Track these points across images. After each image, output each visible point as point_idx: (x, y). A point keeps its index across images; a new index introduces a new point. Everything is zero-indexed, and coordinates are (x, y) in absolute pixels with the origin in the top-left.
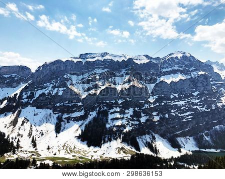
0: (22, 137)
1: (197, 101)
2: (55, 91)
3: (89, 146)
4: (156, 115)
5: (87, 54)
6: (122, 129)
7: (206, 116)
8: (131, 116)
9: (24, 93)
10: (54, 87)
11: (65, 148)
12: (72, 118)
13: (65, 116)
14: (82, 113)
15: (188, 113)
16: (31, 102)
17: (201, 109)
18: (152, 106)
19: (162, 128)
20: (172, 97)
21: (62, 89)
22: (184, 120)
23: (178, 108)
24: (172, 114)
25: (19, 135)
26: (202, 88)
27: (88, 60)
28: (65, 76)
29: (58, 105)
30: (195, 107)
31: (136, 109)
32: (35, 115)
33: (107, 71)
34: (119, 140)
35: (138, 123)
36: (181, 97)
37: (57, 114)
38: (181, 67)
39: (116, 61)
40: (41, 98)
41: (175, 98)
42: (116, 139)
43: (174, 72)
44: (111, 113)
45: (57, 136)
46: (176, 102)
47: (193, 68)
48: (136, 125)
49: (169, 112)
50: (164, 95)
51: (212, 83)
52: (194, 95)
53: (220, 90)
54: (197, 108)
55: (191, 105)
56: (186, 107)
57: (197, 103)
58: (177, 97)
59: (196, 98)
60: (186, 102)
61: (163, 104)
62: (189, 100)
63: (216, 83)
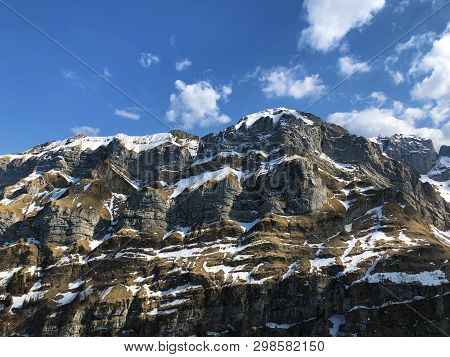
50: (140, 229)
51: (347, 192)
52: (244, 229)
53: (369, 212)
54: (221, 271)
55: (205, 263)
56: (184, 270)
57: (234, 256)
58: (183, 236)
59: (244, 238)
60: (202, 250)
61: (119, 255)
62: (213, 247)
63: (363, 190)
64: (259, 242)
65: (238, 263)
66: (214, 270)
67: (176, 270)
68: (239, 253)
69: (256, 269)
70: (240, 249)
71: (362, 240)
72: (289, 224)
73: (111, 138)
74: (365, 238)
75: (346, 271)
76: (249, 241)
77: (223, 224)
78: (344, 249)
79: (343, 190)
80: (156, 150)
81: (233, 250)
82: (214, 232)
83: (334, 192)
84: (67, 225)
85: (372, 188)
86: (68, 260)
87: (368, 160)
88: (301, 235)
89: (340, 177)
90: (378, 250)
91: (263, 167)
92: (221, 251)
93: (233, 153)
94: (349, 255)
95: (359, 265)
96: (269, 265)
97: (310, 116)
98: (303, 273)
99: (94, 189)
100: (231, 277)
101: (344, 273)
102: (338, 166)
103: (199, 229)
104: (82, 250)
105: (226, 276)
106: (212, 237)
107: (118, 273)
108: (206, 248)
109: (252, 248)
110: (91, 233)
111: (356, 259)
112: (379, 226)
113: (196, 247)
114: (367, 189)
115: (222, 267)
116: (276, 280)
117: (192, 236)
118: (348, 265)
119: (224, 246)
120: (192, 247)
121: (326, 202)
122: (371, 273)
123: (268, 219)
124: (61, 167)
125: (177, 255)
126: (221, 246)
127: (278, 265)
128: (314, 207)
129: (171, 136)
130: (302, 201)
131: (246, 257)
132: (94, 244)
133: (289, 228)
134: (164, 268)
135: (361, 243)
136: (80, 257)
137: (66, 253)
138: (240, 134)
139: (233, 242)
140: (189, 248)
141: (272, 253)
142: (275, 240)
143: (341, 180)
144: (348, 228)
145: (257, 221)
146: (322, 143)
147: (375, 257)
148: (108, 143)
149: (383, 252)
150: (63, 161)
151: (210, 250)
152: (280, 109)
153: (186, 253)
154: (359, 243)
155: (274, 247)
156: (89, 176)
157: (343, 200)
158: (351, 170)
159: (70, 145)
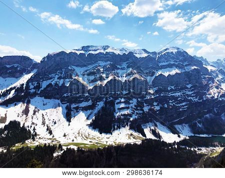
0: (36, 125)
1: (190, 93)
2: (61, 81)
3: (101, 133)
4: (156, 105)
5: (88, 47)
6: (128, 117)
7: (199, 106)
8: (135, 106)
9: (30, 84)
10: (60, 78)
11: (80, 135)
12: (80, 108)
13: (73, 106)
14: (90, 103)
15: (184, 104)
16: (39, 92)
17: (195, 99)
18: (153, 97)
19: (162, 116)
20: (169, 89)
21: (67, 80)
22: (181, 110)
23: (175, 98)
24: (170, 104)
25: (33, 123)
26: (195, 81)
27: (90, 52)
28: (70, 68)
29: (65, 95)
30: (190, 98)
31: (139, 99)
32: (44, 105)
33: (110, 64)
34: (128, 128)
35: (142, 112)
36: (177, 89)
37: (65, 103)
38: (177, 62)
39: (117, 54)
40: (49, 89)
41: (172, 90)
42: (124, 127)
43: (170, 66)
44: (118, 103)
45: (69, 125)
46: (173, 93)
47: (186, 63)
48: (140, 114)
49: (168, 103)
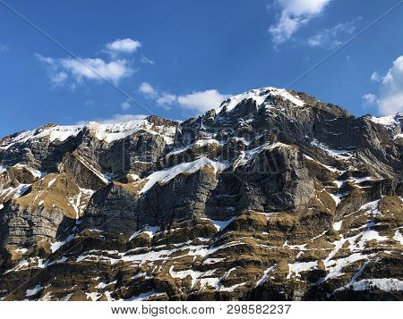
50: (105, 228)
51: (339, 184)
52: (218, 228)
53: (363, 207)
54: (189, 277)
55: (172, 267)
56: (148, 275)
57: (204, 259)
58: (151, 236)
59: (217, 239)
60: (170, 252)
61: (80, 259)
62: (183, 249)
63: (358, 181)
64: (233, 243)
65: (209, 267)
66: (181, 275)
67: (140, 275)
68: (210, 256)
69: (227, 275)
70: (212, 251)
71: (351, 240)
72: (268, 222)
73: (82, 127)
74: (355, 238)
75: (328, 276)
76: (222, 242)
77: (195, 222)
78: (330, 251)
79: (336, 182)
80: (128, 139)
81: (203, 253)
82: (184, 232)
83: (325, 185)
84: (27, 225)
85: (368, 178)
86: (26, 264)
87: (367, 145)
88: (281, 234)
89: (333, 166)
90: (368, 252)
91: (243, 156)
92: (190, 253)
93: (211, 141)
94: (334, 258)
95: (343, 270)
96: (242, 270)
97: (301, 95)
98: (278, 280)
99: (59, 185)
100: (199, 284)
101: (326, 279)
102: (332, 153)
103: (169, 229)
104: (41, 253)
105: (193, 283)
106: (181, 238)
107: (79, 278)
108: (175, 250)
109: (225, 250)
110: (53, 234)
111: (341, 263)
112: (373, 224)
113: (164, 249)
114: (363, 180)
115: (191, 272)
116: (248, 286)
117: (161, 236)
118: (331, 269)
119: (194, 248)
120: (160, 249)
121: (312, 195)
122: (357, 280)
123: (244, 217)
124: (27, 161)
125: (143, 258)
126: (192, 247)
127: (252, 269)
128: (297, 202)
129: (146, 122)
130: (284, 196)
131: (217, 260)
132: (55, 246)
133: (268, 227)
134: (127, 273)
135: (349, 244)
136: (40, 261)
137: (26, 257)
138: (220, 119)
139: (205, 243)
140: (156, 250)
141: (246, 257)
142: (251, 241)
143: (334, 170)
144: (337, 226)
145: (234, 218)
146: (314, 127)
147: (364, 260)
148: (78, 132)
149: (372, 255)
150: (30, 154)
151: (179, 253)
152: (267, 89)
153: (153, 256)
154: (347, 244)
155: (249, 249)
156: (55, 170)
157: (335, 194)
158: (346, 158)
159: (38, 136)
